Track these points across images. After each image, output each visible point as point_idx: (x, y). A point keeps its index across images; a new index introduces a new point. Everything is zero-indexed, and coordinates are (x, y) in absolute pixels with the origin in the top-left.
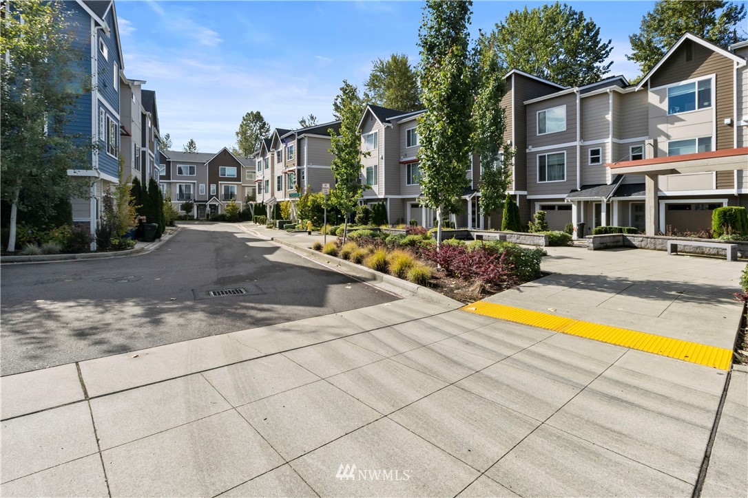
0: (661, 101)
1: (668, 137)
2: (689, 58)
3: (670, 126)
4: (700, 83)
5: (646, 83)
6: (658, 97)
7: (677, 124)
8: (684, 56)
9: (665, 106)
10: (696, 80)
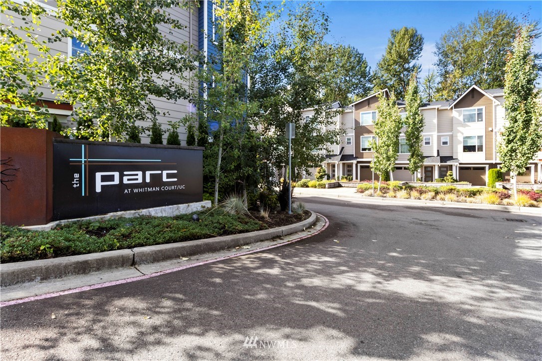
0: (459, 116)
1: (462, 134)
2: (473, 97)
3: (463, 128)
4: (478, 110)
5: (452, 107)
6: (458, 114)
7: (467, 128)
8: (471, 96)
9: (461, 118)
10: (476, 108)
